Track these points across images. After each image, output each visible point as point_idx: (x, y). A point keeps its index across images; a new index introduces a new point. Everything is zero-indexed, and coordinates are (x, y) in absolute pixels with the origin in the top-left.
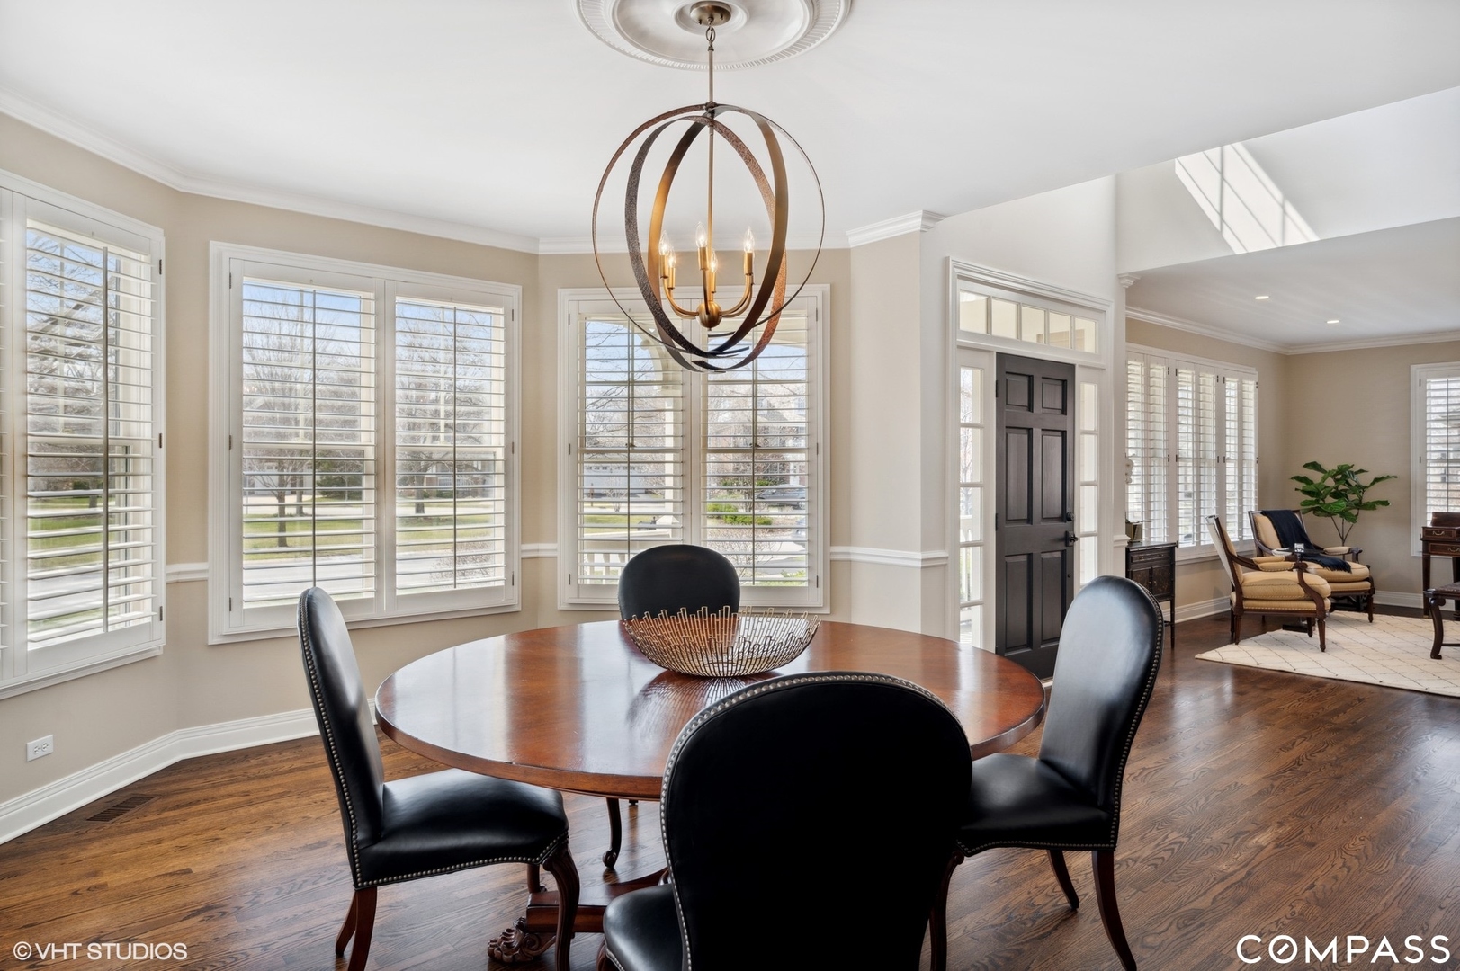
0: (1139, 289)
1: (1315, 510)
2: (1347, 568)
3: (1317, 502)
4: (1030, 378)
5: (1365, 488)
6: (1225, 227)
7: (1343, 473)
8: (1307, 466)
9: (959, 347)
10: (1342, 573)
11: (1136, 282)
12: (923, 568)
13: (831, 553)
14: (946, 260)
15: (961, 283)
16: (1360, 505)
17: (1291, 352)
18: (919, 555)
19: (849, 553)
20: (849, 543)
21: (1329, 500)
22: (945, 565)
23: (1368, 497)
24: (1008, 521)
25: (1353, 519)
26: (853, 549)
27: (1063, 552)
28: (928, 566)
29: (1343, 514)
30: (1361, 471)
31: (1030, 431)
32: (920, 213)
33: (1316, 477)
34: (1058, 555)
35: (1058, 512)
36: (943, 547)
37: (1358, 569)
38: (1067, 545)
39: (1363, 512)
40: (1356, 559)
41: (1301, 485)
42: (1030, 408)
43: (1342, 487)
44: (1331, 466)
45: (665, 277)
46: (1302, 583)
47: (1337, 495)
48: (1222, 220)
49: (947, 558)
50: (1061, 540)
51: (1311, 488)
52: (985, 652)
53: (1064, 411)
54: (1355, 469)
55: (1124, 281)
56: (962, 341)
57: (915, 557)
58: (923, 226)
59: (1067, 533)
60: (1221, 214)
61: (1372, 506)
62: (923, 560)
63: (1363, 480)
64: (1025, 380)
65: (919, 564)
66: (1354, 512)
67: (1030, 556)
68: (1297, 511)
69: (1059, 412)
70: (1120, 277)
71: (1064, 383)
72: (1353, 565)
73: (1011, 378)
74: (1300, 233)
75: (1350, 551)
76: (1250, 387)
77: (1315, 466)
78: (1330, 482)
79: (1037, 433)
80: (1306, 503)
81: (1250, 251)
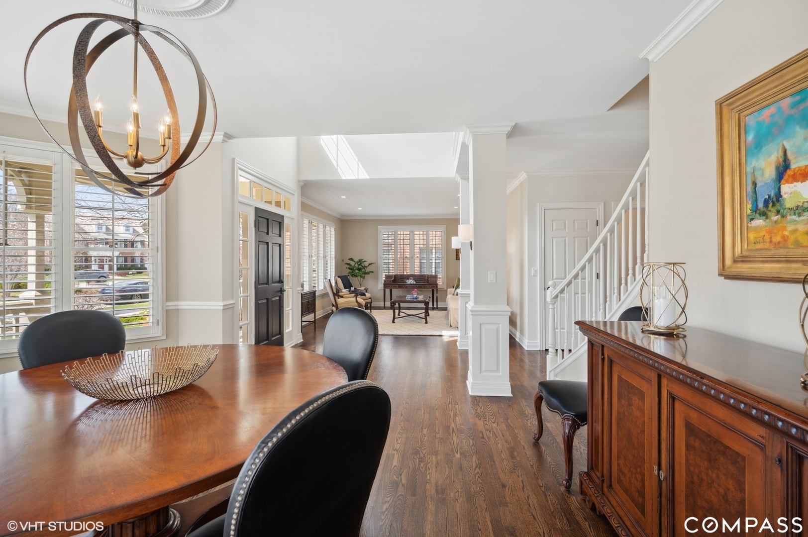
0: (306, 187)
1: (352, 275)
2: (365, 295)
3: (353, 272)
4: (268, 220)
5: (366, 267)
6: (339, 168)
7: (360, 262)
8: (349, 259)
9: (239, 202)
10: (364, 297)
11: (305, 184)
12: (223, 309)
13: (166, 306)
14: (233, 160)
15: (240, 172)
16: (366, 273)
17: (343, 218)
18: (222, 304)
19: (178, 305)
20: (177, 300)
21: (357, 271)
22: (233, 307)
23: (368, 270)
24: (259, 284)
25: (364, 278)
26: (180, 303)
27: (280, 297)
28: (226, 308)
29: (361, 277)
30: (365, 261)
31: (267, 244)
32: (223, 133)
33: (352, 263)
34: (278, 298)
35: (278, 279)
36: (232, 298)
37: (368, 295)
38: (281, 293)
39: (366, 276)
40: (367, 292)
41: (348, 266)
42: (268, 233)
43: (360, 267)
44: (356, 260)
45: (100, 127)
46: (357, 301)
47: (359, 269)
48: (338, 165)
49: (234, 304)
50: (279, 291)
51: (351, 267)
52: (250, 346)
53: (280, 236)
54: (363, 261)
55: (300, 183)
56: (240, 199)
57: (219, 305)
58: (223, 140)
59: (281, 288)
60: (337, 162)
61: (368, 273)
62: (224, 306)
63: (366, 264)
64: (265, 220)
65: (222, 308)
66: (364, 275)
67: (267, 299)
68: (348, 276)
69: (278, 236)
70: (299, 181)
71: (280, 223)
72: (366, 294)
73: (260, 219)
74: (363, 175)
75: (365, 289)
76: (333, 230)
77: (351, 259)
78: (357, 265)
79: (270, 245)
80: (350, 273)
81: (348, 178)
